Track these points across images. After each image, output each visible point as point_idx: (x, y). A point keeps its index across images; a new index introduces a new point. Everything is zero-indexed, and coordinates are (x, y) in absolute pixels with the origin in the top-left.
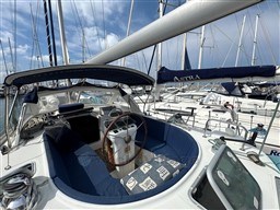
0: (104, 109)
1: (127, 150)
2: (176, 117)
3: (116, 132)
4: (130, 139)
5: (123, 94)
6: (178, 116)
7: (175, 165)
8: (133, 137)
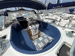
0: (29, 18)
1: (36, 32)
2: (53, 22)
3: (32, 26)
4: (36, 29)
5: (35, 13)
6: (54, 21)
7: (51, 38)
8: (38, 28)
